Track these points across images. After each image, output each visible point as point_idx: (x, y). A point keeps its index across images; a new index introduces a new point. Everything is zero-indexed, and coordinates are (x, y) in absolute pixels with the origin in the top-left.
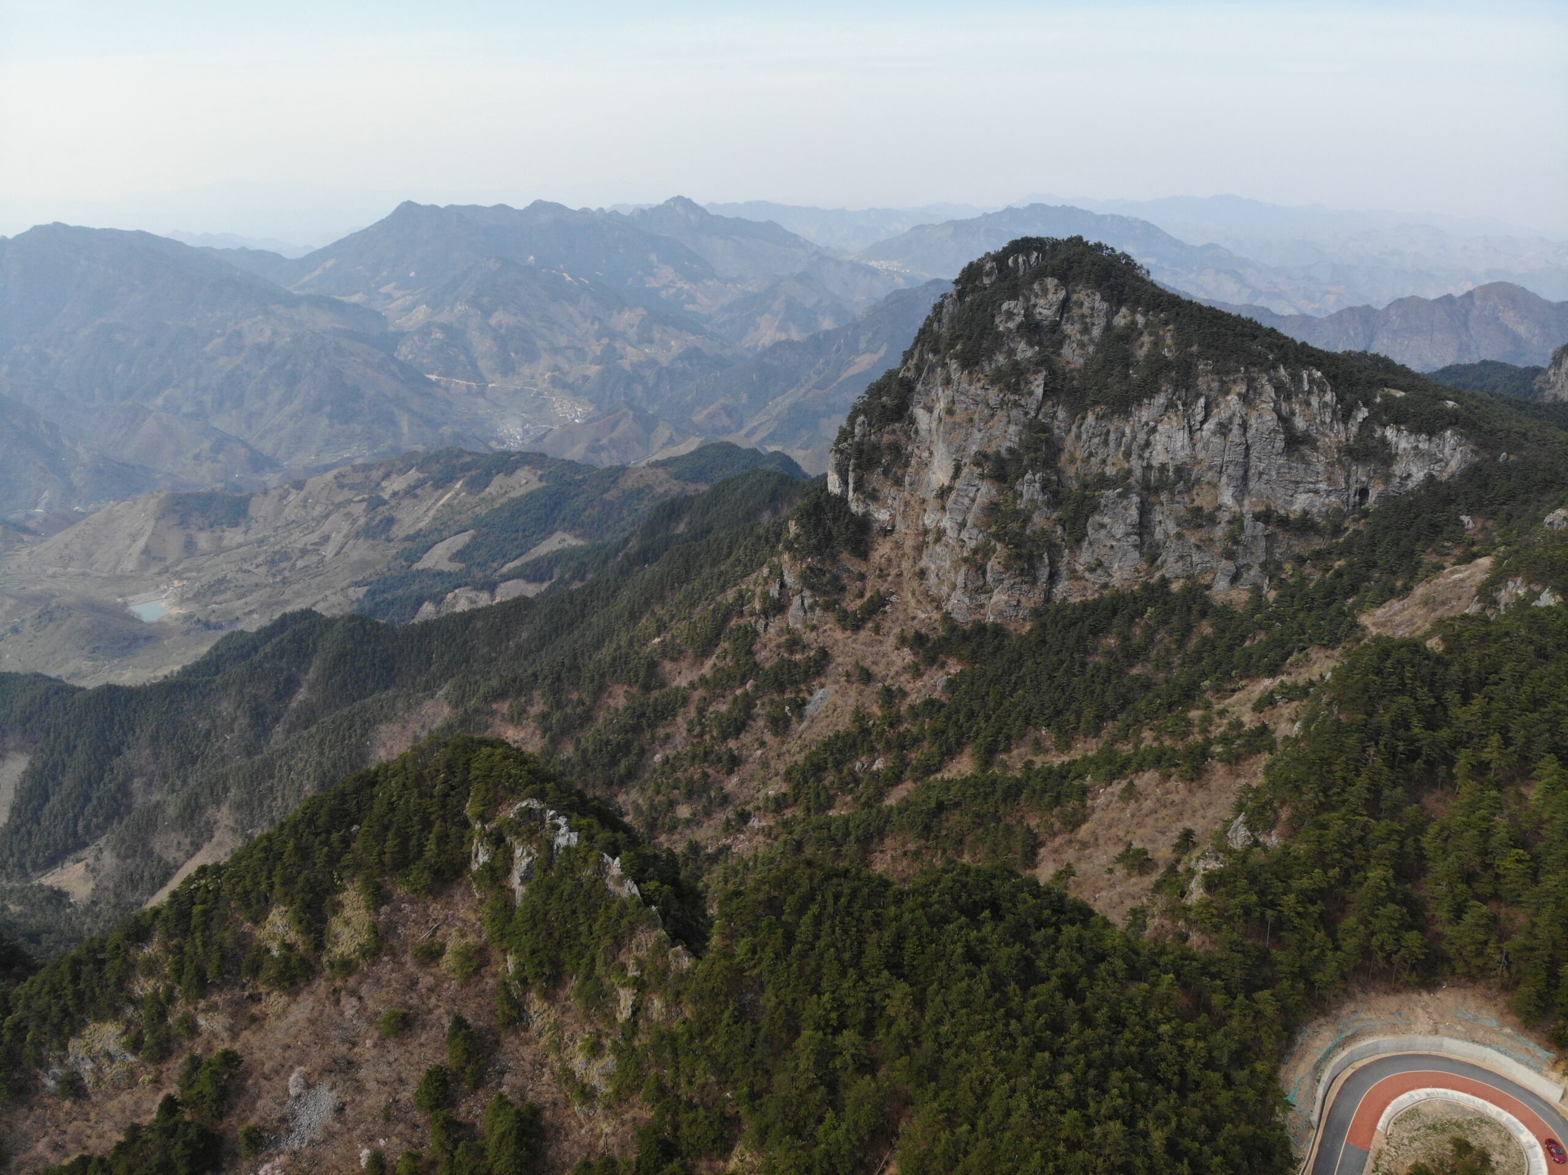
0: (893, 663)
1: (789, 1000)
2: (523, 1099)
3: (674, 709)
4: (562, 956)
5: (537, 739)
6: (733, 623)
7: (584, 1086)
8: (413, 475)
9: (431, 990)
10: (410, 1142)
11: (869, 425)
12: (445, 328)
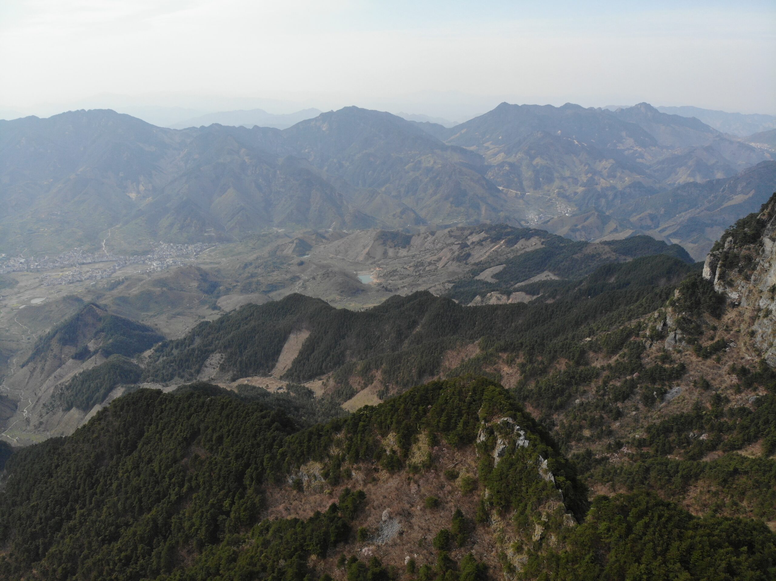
0: (725, 381)
1: (622, 561)
2: (481, 559)
3: (590, 378)
4: (511, 498)
5: (518, 375)
6: (632, 339)
7: (511, 565)
8: (483, 235)
9: (450, 492)
10: (427, 560)
11: (735, 243)
12: (511, 165)
